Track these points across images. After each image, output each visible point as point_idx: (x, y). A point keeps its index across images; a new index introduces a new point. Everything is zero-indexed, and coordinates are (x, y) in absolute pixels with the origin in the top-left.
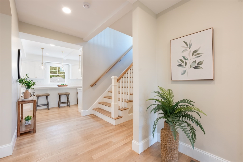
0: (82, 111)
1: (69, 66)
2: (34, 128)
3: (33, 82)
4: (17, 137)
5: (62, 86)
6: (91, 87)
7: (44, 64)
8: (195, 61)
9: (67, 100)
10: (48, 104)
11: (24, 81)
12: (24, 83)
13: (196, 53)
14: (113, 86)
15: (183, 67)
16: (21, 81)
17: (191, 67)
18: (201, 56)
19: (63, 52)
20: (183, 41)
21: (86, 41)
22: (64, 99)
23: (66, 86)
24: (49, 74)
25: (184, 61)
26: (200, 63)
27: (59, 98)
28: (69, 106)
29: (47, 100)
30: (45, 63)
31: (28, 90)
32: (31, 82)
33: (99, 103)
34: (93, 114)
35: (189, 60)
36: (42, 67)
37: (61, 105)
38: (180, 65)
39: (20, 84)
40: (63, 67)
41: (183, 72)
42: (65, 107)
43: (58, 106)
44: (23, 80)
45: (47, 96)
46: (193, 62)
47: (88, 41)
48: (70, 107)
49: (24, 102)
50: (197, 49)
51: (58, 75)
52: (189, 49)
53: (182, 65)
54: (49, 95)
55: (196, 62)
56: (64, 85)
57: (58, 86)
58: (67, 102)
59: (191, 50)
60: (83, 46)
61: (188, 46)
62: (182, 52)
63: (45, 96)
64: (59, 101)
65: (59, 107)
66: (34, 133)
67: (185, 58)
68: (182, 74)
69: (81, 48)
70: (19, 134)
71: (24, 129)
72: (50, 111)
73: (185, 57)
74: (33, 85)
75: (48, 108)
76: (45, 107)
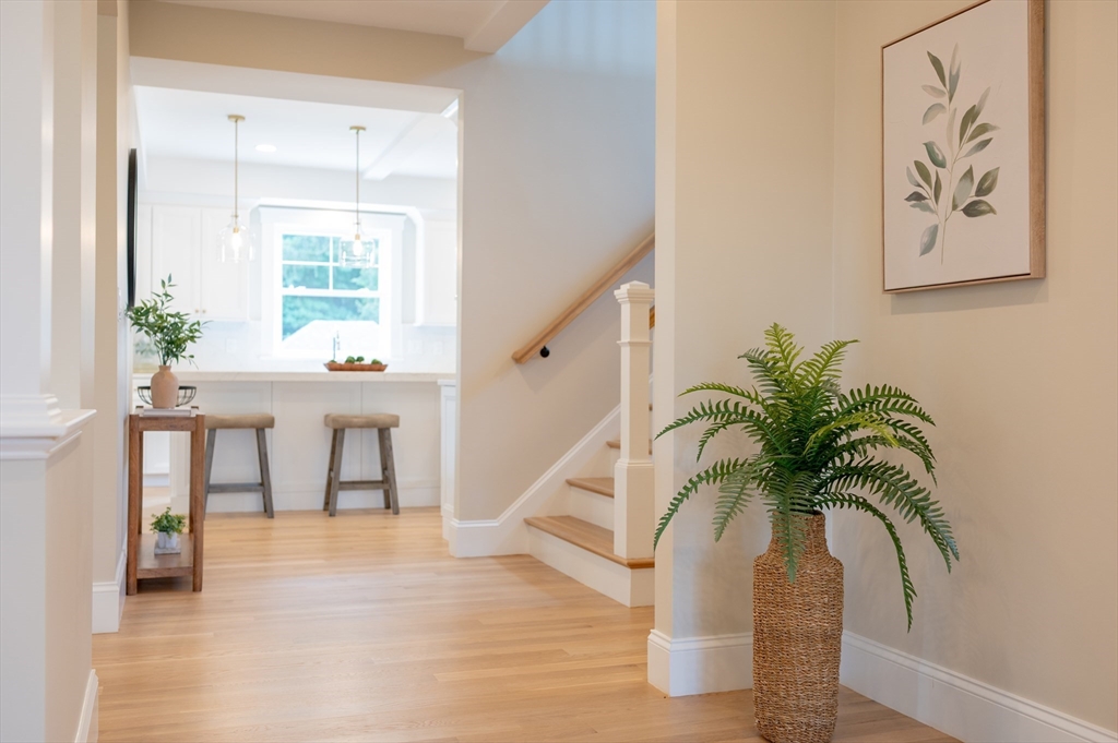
0: (455, 523)
1: (410, 223)
2: (194, 566)
3: (191, 320)
4: (127, 594)
5: (353, 365)
6: (516, 370)
7: (244, 215)
8: (969, 174)
9: (385, 468)
10: (266, 483)
11: (151, 319)
12: (150, 326)
13: (973, 122)
14: (622, 349)
15: (927, 208)
16: (139, 316)
17: (955, 207)
18: (990, 140)
19: (358, 128)
20: (929, 54)
21: (483, 55)
22: (359, 461)
23: (377, 366)
24: (276, 291)
25: (932, 168)
26: (986, 184)
27: (333, 452)
28: (391, 511)
29: (263, 457)
30: (255, 213)
31: (168, 364)
32: (183, 324)
33: (570, 483)
34: (529, 556)
35: (948, 165)
36: (236, 241)
37: (346, 500)
38: (917, 197)
39: (139, 330)
40: (358, 237)
41: (926, 239)
42: (367, 512)
43: (327, 503)
44: (147, 312)
45: (261, 428)
46: (961, 180)
47: (500, 52)
48: (401, 515)
49: (154, 423)
50: (975, 102)
51: (331, 292)
52: (951, 99)
53: (925, 198)
54: (270, 423)
55: (972, 180)
56: (367, 361)
57: (326, 370)
58: (382, 482)
59: (956, 110)
60: (461, 91)
61: (945, 86)
62: (926, 117)
63: (252, 426)
64: (331, 470)
65: (329, 506)
66: (194, 590)
67: (934, 152)
68: (923, 253)
69: (456, 102)
70: (133, 581)
71: (148, 564)
72: (276, 523)
73: (937, 151)
74: (192, 338)
75: (268, 511)
76: (251, 502)
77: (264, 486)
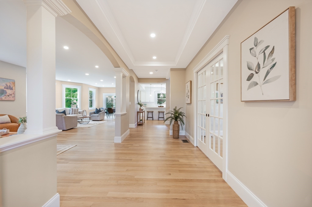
2: (143, 124)
4: (137, 125)
9: (163, 116)
21: (168, 79)
23: (163, 107)
27: (159, 114)
29: (152, 115)
45: (152, 112)
57: (158, 107)
60: (166, 83)
65: (158, 119)
71: (139, 123)
72: (153, 121)
75: (153, 120)
76: (152, 119)
77: (152, 117)
